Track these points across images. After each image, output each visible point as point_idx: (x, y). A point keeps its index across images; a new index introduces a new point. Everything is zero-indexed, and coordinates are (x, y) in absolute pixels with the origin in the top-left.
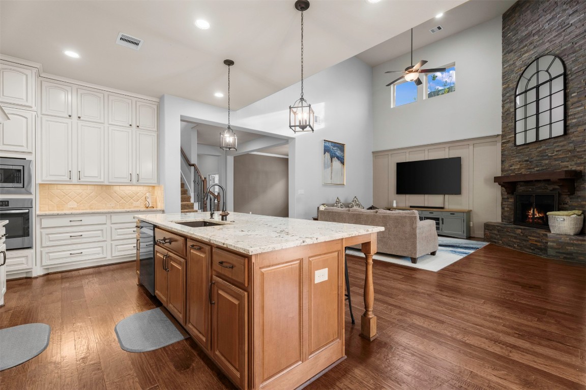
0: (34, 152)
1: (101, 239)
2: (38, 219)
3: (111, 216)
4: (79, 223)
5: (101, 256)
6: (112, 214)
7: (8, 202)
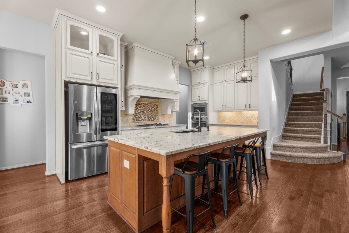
0: (208, 100)
2: (211, 126)
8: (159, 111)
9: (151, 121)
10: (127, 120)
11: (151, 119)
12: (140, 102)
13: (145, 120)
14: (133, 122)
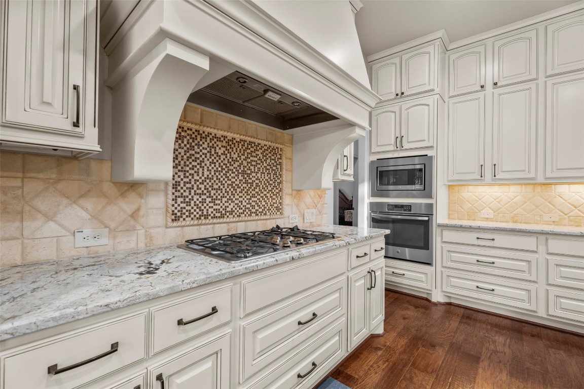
0: (435, 146)
1: (526, 276)
2: (439, 230)
3: (547, 240)
4: (490, 243)
5: (525, 305)
6: (548, 236)
7: (411, 206)
8: (286, 176)
9: (254, 217)
10: (134, 215)
11: (253, 207)
12: (207, 130)
13: (232, 212)
14: (170, 224)
